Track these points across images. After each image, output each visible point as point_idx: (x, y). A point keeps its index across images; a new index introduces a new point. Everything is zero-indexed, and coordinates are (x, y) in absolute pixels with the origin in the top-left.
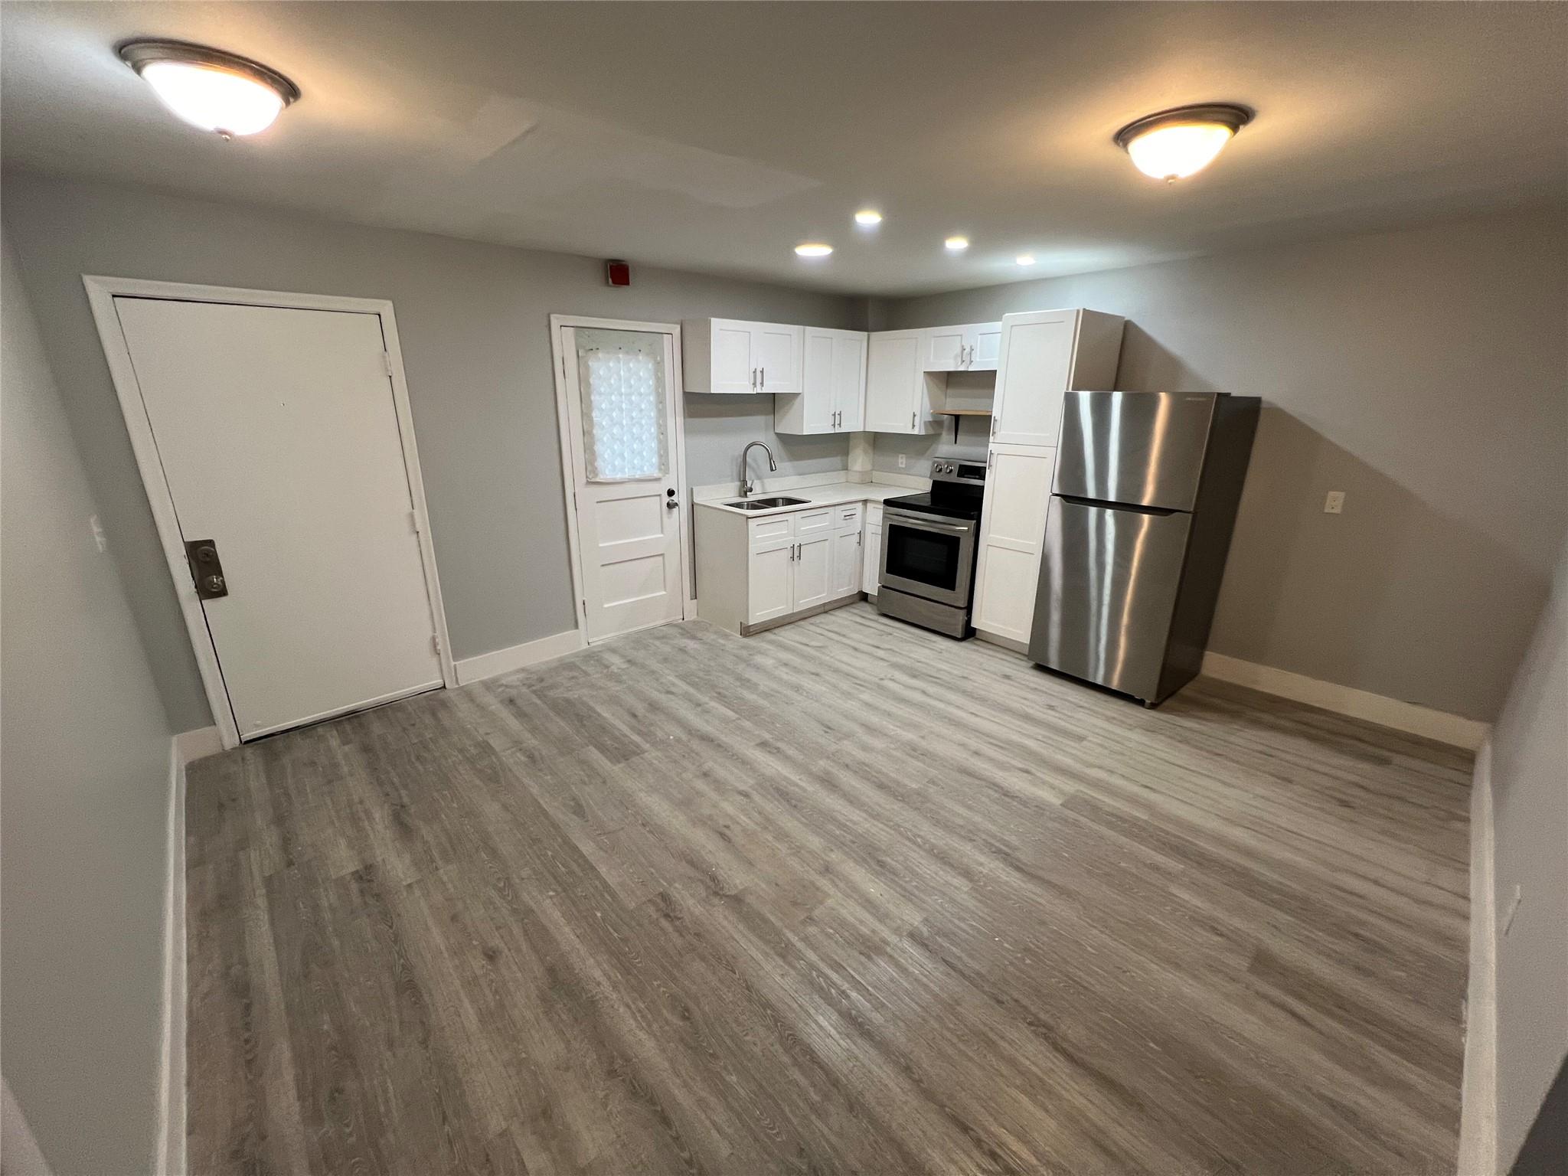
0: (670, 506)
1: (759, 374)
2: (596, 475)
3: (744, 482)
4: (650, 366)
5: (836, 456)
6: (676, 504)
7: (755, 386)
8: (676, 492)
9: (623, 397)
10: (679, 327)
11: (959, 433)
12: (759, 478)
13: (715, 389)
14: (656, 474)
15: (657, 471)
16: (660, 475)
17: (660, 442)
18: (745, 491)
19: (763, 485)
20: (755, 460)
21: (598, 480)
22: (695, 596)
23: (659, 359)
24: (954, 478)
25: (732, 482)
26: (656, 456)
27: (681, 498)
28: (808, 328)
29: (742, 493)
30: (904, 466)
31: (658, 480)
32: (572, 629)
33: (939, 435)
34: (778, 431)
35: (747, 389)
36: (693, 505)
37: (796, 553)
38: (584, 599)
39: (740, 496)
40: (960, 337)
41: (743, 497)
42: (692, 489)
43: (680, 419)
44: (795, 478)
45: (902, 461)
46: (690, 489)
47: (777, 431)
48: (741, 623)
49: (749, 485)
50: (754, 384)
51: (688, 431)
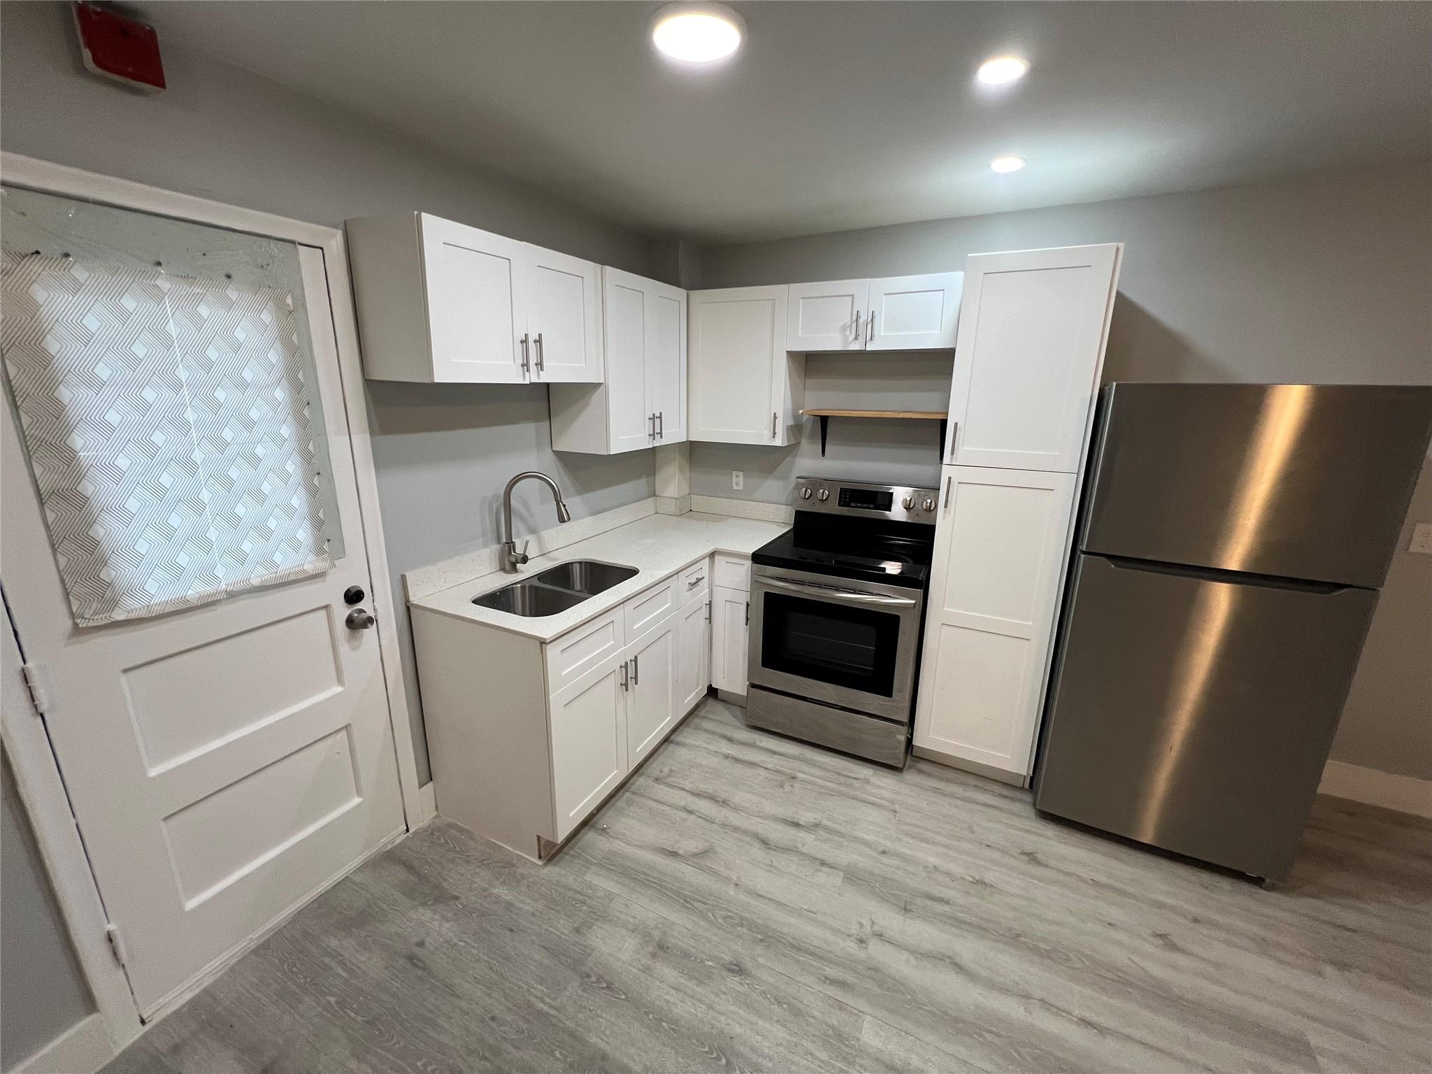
0: (354, 624)
1: (532, 346)
2: (114, 603)
3: (510, 545)
4: (266, 317)
5: (640, 478)
6: (370, 620)
7: (528, 370)
8: (367, 591)
9: (185, 390)
10: (339, 235)
11: (827, 441)
12: (533, 531)
13: (443, 374)
14: (311, 564)
15: (312, 557)
16: (322, 565)
17: (313, 492)
18: (510, 559)
19: (540, 541)
20: (525, 503)
21: (119, 615)
22: (427, 775)
23: (289, 301)
24: (834, 508)
25: (485, 545)
26: (306, 524)
27: (381, 604)
28: (608, 269)
29: (508, 567)
30: (741, 487)
31: (318, 576)
32: (78, 1019)
33: (797, 444)
34: (561, 446)
35: (510, 374)
36: (408, 608)
37: (629, 675)
38: (111, 927)
39: (503, 569)
40: (850, 298)
41: (509, 572)
42: (403, 578)
43: (362, 441)
44: (589, 521)
45: (738, 481)
46: (399, 577)
47: (554, 449)
48: (539, 837)
49: (519, 550)
50: (525, 365)
51: (381, 463)
